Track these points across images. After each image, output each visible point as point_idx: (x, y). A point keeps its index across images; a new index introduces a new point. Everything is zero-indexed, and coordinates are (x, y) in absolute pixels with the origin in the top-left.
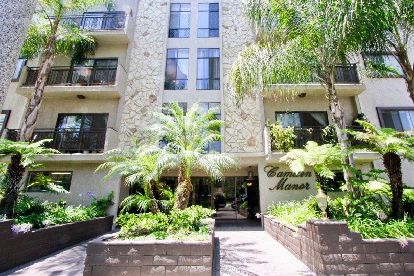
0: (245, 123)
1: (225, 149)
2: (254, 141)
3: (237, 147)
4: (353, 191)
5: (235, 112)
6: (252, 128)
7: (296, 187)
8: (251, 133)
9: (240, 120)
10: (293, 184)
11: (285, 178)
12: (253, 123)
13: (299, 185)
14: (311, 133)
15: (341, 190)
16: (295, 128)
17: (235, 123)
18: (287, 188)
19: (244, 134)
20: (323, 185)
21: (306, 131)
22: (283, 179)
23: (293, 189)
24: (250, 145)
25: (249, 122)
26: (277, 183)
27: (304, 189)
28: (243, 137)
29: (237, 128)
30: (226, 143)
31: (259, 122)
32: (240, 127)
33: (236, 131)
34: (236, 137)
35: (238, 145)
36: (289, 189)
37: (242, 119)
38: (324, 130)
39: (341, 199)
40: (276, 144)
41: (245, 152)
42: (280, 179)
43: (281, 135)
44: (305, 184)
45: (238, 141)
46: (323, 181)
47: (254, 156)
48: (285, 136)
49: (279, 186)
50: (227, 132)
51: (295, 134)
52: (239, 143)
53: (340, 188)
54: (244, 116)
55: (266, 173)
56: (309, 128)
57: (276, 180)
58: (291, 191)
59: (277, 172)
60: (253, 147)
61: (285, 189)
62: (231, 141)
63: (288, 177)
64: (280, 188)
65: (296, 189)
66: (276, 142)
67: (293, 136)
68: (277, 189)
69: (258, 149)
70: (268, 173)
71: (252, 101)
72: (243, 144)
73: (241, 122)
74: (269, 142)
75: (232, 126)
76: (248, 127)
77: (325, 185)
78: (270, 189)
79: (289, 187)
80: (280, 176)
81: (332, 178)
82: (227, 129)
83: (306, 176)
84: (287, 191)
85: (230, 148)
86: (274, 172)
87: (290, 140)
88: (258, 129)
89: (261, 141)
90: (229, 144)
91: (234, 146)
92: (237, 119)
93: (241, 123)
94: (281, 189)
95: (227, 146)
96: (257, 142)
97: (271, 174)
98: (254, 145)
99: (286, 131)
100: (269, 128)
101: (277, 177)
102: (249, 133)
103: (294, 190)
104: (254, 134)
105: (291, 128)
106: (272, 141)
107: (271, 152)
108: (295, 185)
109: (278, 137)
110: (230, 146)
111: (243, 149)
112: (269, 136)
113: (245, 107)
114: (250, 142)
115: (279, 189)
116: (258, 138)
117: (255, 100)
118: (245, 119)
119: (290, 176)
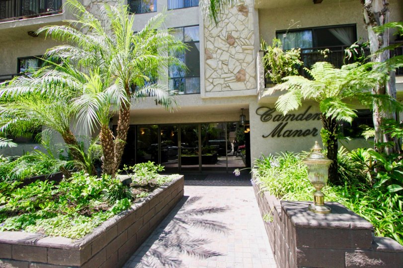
0: (233, 50)
1: (205, 87)
2: (245, 75)
3: (221, 84)
4: (385, 141)
5: (219, 36)
6: (241, 56)
7: (299, 133)
8: (241, 63)
9: (224, 46)
10: (294, 130)
11: (284, 122)
12: (244, 50)
13: (303, 131)
14: (326, 56)
15: (363, 137)
16: (302, 50)
17: (219, 51)
18: (286, 134)
19: (231, 67)
20: (332, 132)
21: (319, 53)
22: (281, 123)
23: (294, 136)
24: (239, 80)
25: (238, 48)
26: (273, 129)
27: (310, 137)
28: (229, 70)
29: (221, 59)
30: (206, 79)
31: (252, 47)
32: (225, 57)
33: (220, 63)
34: (219, 71)
35: (222, 81)
36: (288, 136)
37: (228, 45)
38: (347, 51)
39: (362, 150)
40: (271, 75)
41: (232, 90)
42: (277, 123)
43: (279, 62)
44: (311, 130)
45: (223, 76)
46: (333, 126)
47: (243, 95)
48: (285, 64)
49: (276, 133)
50: (208, 64)
51: (301, 60)
52: (224, 78)
53: (363, 134)
54: (231, 40)
55: (259, 117)
56: (323, 49)
57: (271, 125)
58: (291, 138)
59: (274, 114)
60: (243, 83)
61: (284, 136)
62: (213, 76)
63: (289, 121)
64: (277, 135)
65: (299, 136)
66: (271, 72)
67: (298, 62)
68: (273, 136)
69: (249, 85)
70: (262, 116)
71: (244, 17)
72: (229, 79)
73: (227, 49)
74: (261, 74)
75: (214, 56)
76: (237, 56)
77: (336, 132)
78: (263, 136)
79: (289, 134)
80: (278, 120)
81: (350, 120)
82: (209, 62)
83: (314, 119)
84: (286, 138)
85: (212, 86)
86: (269, 115)
87: (292, 68)
88: (249, 58)
89: (254, 75)
90: (211, 80)
91: (218, 82)
92: (221, 46)
93: (227, 51)
94: (279, 136)
95: (208, 84)
96: (247, 77)
97: (265, 117)
98: (244, 80)
99: (287, 55)
100: (263, 53)
101: (274, 121)
102: (238, 64)
103: (296, 138)
104: (245, 64)
105: (296, 51)
106: (266, 72)
107: (264, 87)
108: (297, 131)
109: (275, 65)
110: (212, 83)
111: (229, 86)
112: (263, 64)
113: (232, 27)
114: (239, 77)
115: (276, 137)
116: (250, 71)
117: (247, 16)
118: (232, 44)
119: (292, 120)
